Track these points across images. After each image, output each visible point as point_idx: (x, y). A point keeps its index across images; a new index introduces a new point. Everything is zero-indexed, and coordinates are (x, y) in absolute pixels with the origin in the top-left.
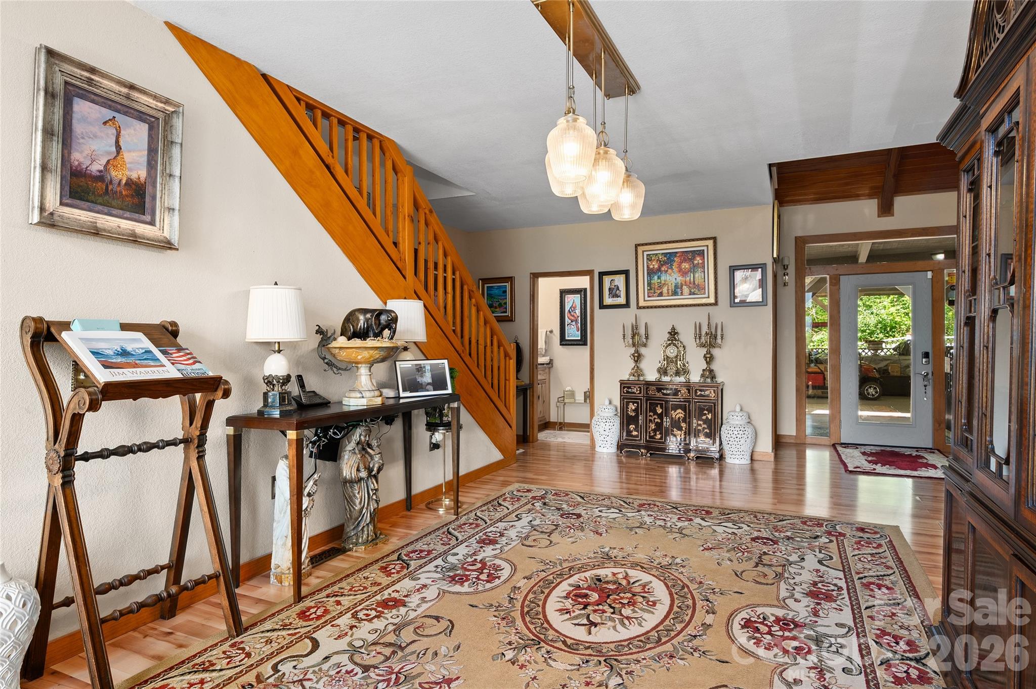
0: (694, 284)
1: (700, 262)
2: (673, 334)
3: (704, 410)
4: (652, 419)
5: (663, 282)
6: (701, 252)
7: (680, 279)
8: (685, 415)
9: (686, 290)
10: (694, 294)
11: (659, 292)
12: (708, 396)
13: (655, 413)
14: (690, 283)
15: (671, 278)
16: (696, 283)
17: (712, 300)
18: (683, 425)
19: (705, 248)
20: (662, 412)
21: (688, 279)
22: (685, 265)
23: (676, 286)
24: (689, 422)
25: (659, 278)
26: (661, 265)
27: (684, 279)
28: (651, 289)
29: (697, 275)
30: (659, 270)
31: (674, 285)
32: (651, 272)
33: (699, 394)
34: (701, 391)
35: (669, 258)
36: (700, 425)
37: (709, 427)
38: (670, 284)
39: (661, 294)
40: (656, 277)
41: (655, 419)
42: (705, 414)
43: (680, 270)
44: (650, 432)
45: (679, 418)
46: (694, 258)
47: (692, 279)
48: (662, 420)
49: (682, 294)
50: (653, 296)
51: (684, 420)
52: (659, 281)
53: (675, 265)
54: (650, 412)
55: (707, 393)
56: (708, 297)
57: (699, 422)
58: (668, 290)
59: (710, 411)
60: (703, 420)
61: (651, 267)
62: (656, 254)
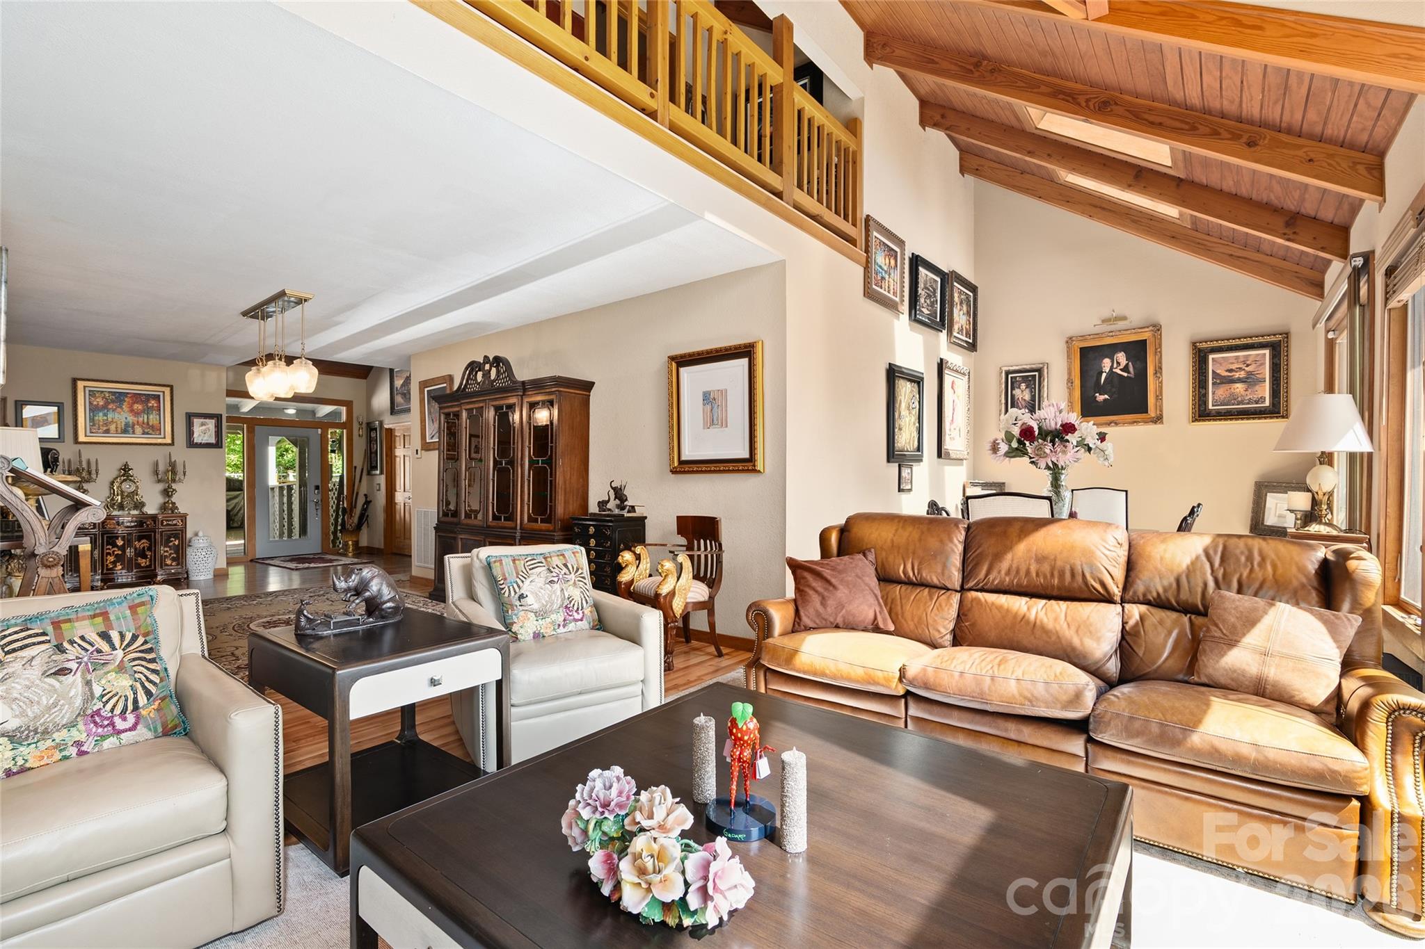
0: (148, 423)
1: (155, 405)
2: (126, 469)
3: (171, 537)
4: (111, 552)
5: (110, 420)
6: (157, 398)
7: (131, 419)
8: (151, 545)
9: (138, 429)
10: (148, 434)
11: (105, 428)
12: (176, 525)
13: (115, 545)
14: (143, 423)
15: (122, 416)
16: (151, 424)
17: (169, 440)
18: (148, 553)
19: (161, 394)
20: (124, 544)
21: (141, 419)
22: (138, 407)
23: (127, 425)
24: (155, 551)
25: (105, 415)
26: (107, 403)
27: (136, 419)
28: (94, 425)
29: (151, 417)
30: (105, 407)
31: (123, 423)
32: (94, 409)
33: (165, 523)
34: (167, 521)
35: (119, 397)
36: (167, 551)
37: (177, 552)
38: (119, 422)
39: (107, 431)
40: (101, 414)
41: (114, 551)
42: (172, 541)
43: (132, 411)
44: (107, 565)
45: (144, 548)
46: (148, 401)
47: (146, 421)
48: (124, 552)
49: (134, 433)
50: (97, 433)
51: (149, 549)
52: (105, 418)
53: (125, 406)
54: (107, 545)
55: (174, 522)
56: (164, 438)
57: (166, 549)
58: (116, 428)
59: (176, 537)
60: (169, 547)
61: (95, 403)
62: (102, 392)
